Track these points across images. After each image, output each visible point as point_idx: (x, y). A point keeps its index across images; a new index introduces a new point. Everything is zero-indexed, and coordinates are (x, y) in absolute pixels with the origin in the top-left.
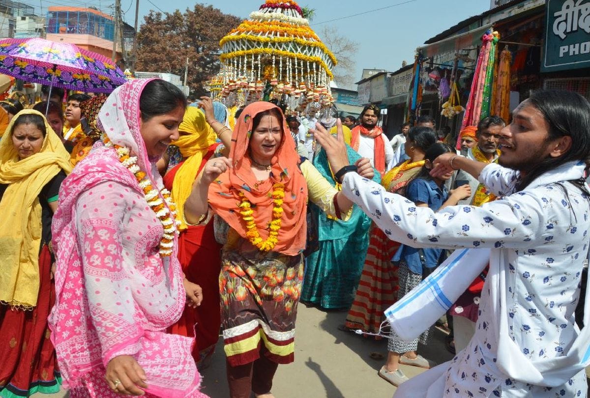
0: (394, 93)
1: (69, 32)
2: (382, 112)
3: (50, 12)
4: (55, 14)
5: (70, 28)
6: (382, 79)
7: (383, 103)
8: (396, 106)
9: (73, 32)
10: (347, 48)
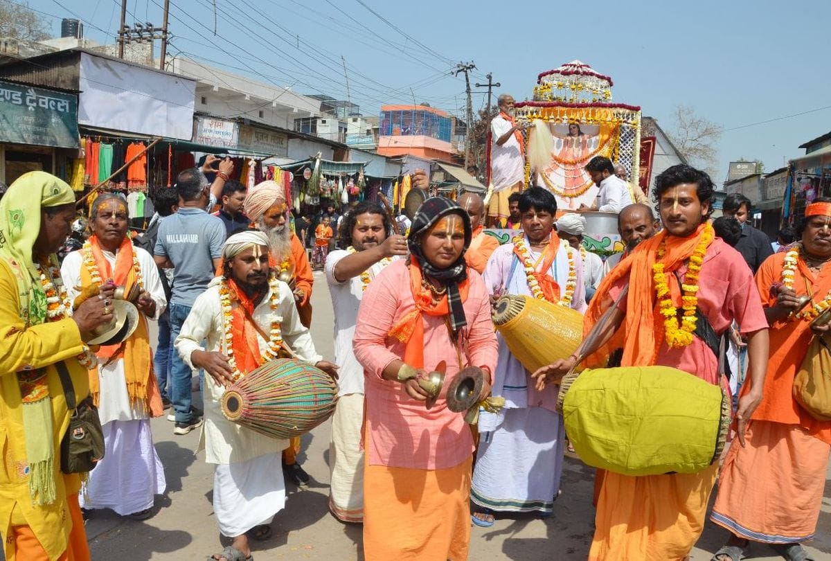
0: (768, 197)
1: (403, 134)
2: (755, 216)
3: (383, 112)
4: (387, 114)
5: (405, 129)
6: (755, 181)
7: (757, 208)
8: (771, 211)
9: (408, 133)
10: (707, 132)
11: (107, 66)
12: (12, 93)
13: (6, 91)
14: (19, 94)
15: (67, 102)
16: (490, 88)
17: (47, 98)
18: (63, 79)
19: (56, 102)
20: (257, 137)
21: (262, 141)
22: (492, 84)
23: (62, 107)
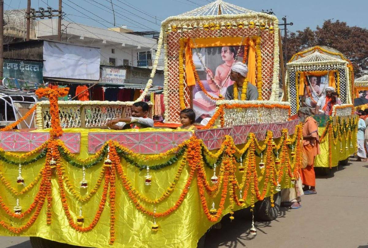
11: (56, 46)
12: (13, 65)
13: (11, 64)
14: (17, 64)
15: (38, 66)
16: (285, 26)
17: (29, 65)
18: (32, 54)
19: (33, 66)
20: (133, 75)
21: (136, 76)
22: (287, 23)
23: (35, 69)
